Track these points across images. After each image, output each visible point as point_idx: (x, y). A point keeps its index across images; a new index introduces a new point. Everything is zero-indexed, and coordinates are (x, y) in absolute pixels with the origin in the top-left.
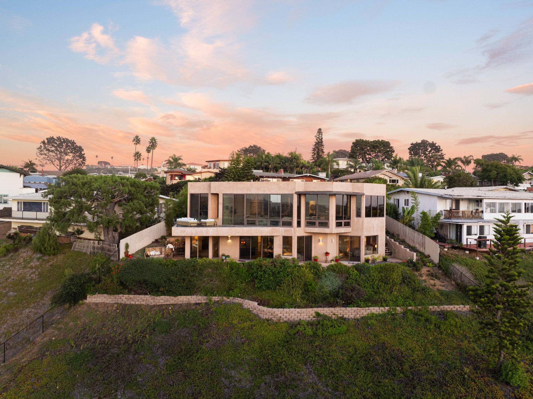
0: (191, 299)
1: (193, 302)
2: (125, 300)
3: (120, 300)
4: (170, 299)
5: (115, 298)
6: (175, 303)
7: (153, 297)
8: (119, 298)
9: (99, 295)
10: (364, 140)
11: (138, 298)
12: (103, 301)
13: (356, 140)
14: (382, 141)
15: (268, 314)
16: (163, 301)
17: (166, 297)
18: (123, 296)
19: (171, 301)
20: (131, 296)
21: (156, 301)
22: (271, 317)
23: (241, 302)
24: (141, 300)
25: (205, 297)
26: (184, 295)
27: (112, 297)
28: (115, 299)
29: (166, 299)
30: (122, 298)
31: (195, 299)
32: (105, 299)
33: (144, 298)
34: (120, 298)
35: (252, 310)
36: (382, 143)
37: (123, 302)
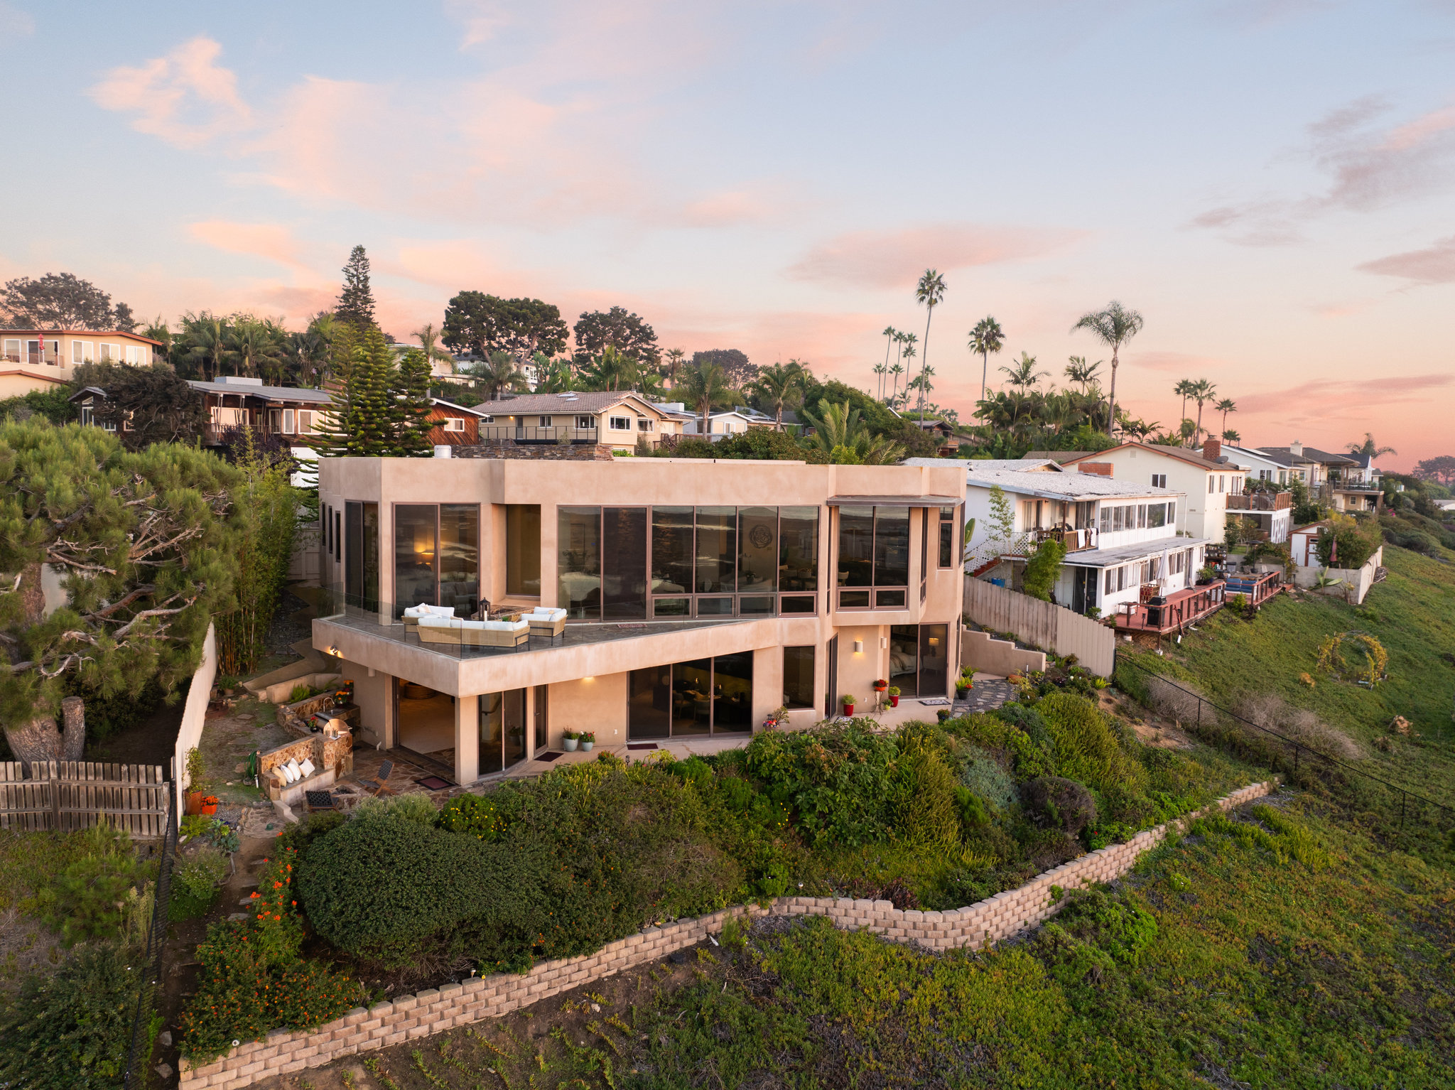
0: (646, 946)
1: (654, 954)
2: (382, 1032)
3: (358, 1038)
4: (569, 970)
5: (333, 1036)
6: (591, 979)
7: (502, 979)
8: (351, 1033)
9: (246, 1049)
10: (485, 294)
11: (439, 1006)
12: (275, 1071)
13: (463, 293)
14: (536, 301)
15: (951, 933)
16: (545, 985)
17: (556, 964)
18: (370, 1018)
19: (574, 977)
20: (407, 1004)
21: (520, 993)
22: (961, 939)
23: (820, 910)
24: (455, 1010)
25: (691, 925)
26: (619, 938)
27: (319, 1038)
28: (331, 1045)
29: (556, 973)
30: (368, 1026)
31: (659, 943)
32: (285, 1058)
33: (465, 998)
34: (359, 1029)
35: (878, 930)
36: (539, 310)
37: (375, 1044)
